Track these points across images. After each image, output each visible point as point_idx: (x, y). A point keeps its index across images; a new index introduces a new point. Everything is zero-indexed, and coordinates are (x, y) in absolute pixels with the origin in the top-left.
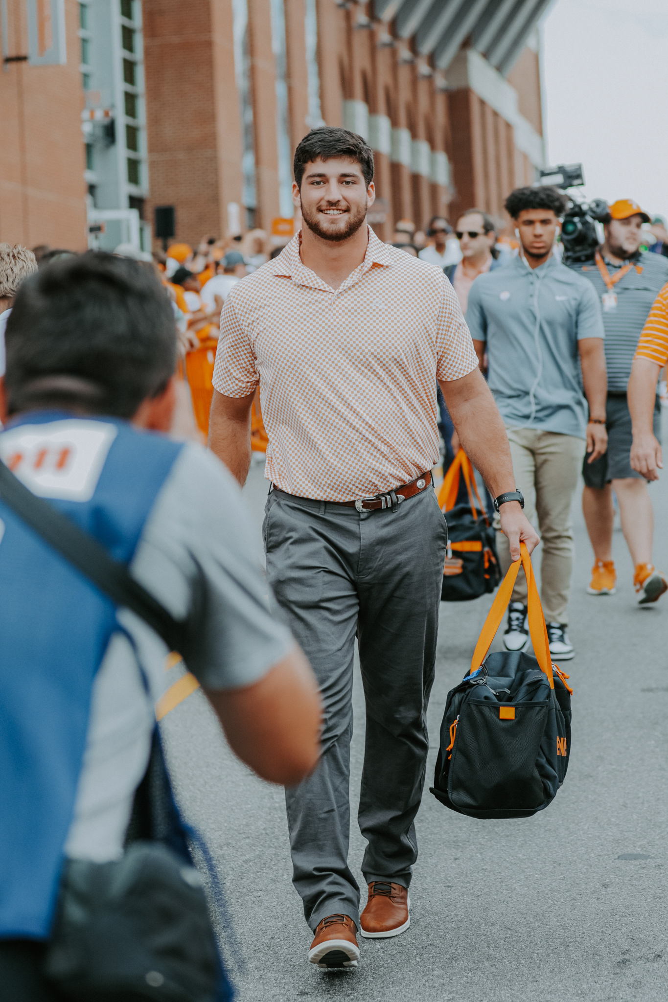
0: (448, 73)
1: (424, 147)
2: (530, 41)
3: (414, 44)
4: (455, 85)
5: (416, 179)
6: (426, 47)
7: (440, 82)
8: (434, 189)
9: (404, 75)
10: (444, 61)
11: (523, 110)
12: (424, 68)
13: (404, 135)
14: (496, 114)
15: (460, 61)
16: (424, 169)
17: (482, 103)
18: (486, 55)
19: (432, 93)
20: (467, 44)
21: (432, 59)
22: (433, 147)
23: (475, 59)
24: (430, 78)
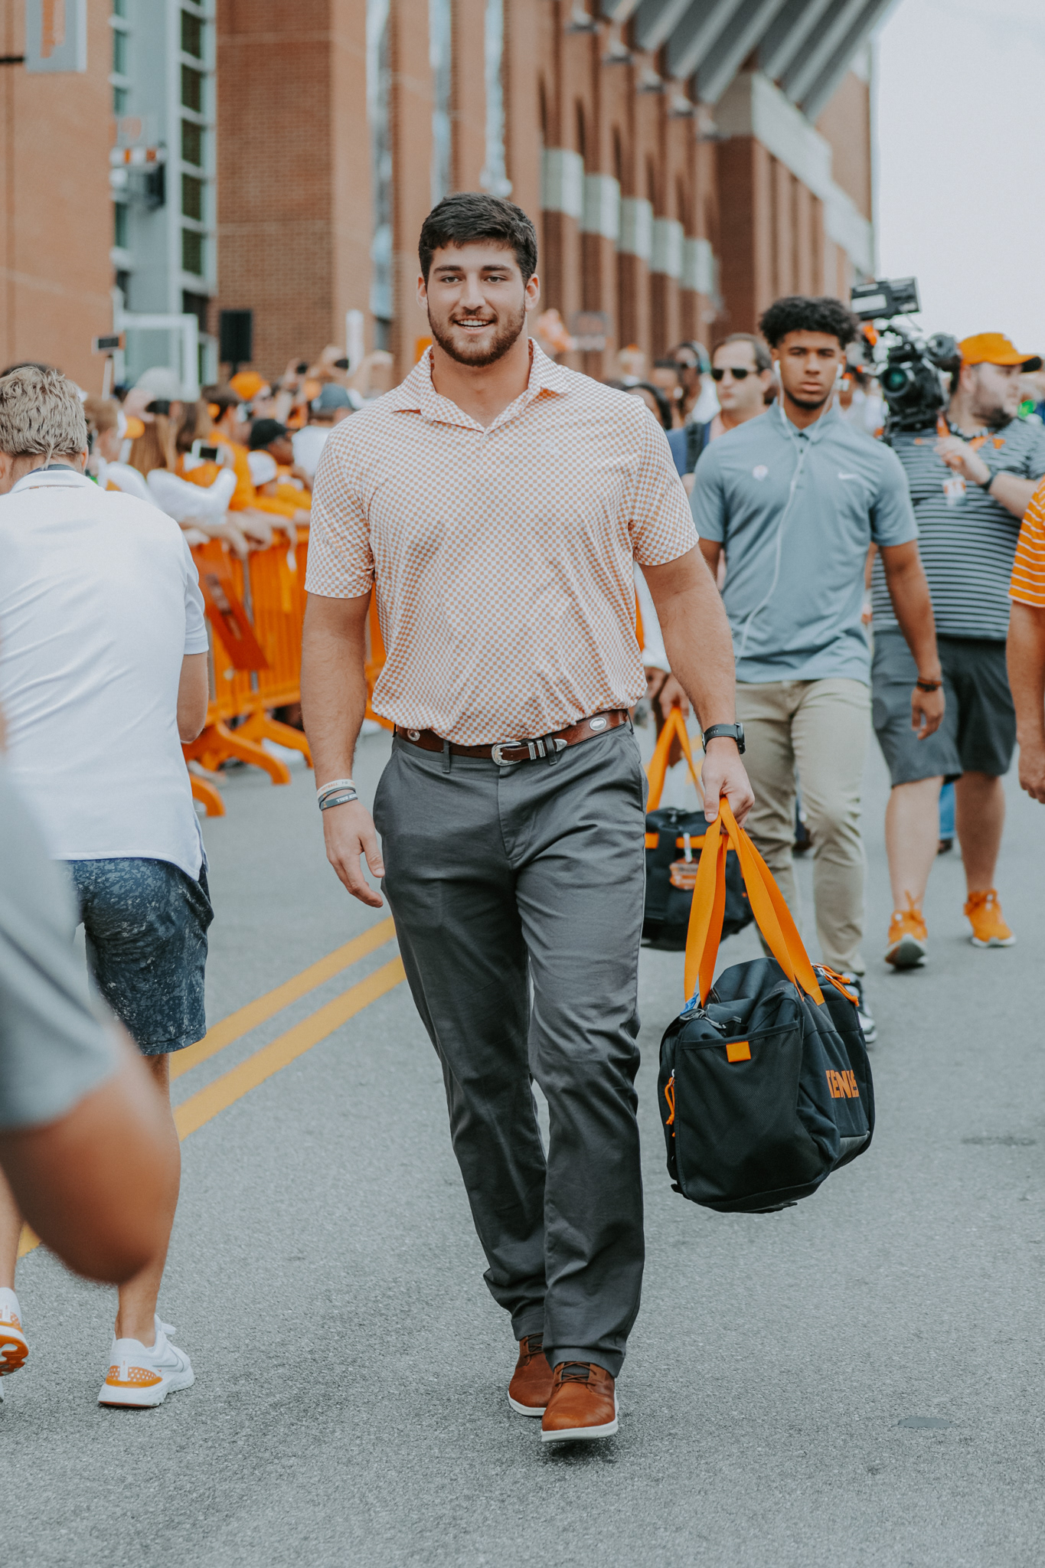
0: (717, 110)
1: (674, 230)
2: (857, 63)
3: (663, 61)
4: (727, 132)
5: (658, 281)
6: (683, 68)
7: (705, 124)
8: (688, 299)
9: (646, 110)
10: (712, 92)
11: (839, 177)
12: (678, 101)
13: (643, 209)
14: (794, 179)
15: (739, 92)
16: (673, 266)
17: (773, 160)
18: (782, 83)
19: (691, 143)
20: (751, 63)
21: (692, 87)
22: (689, 231)
23: (763, 88)
24: (688, 117)
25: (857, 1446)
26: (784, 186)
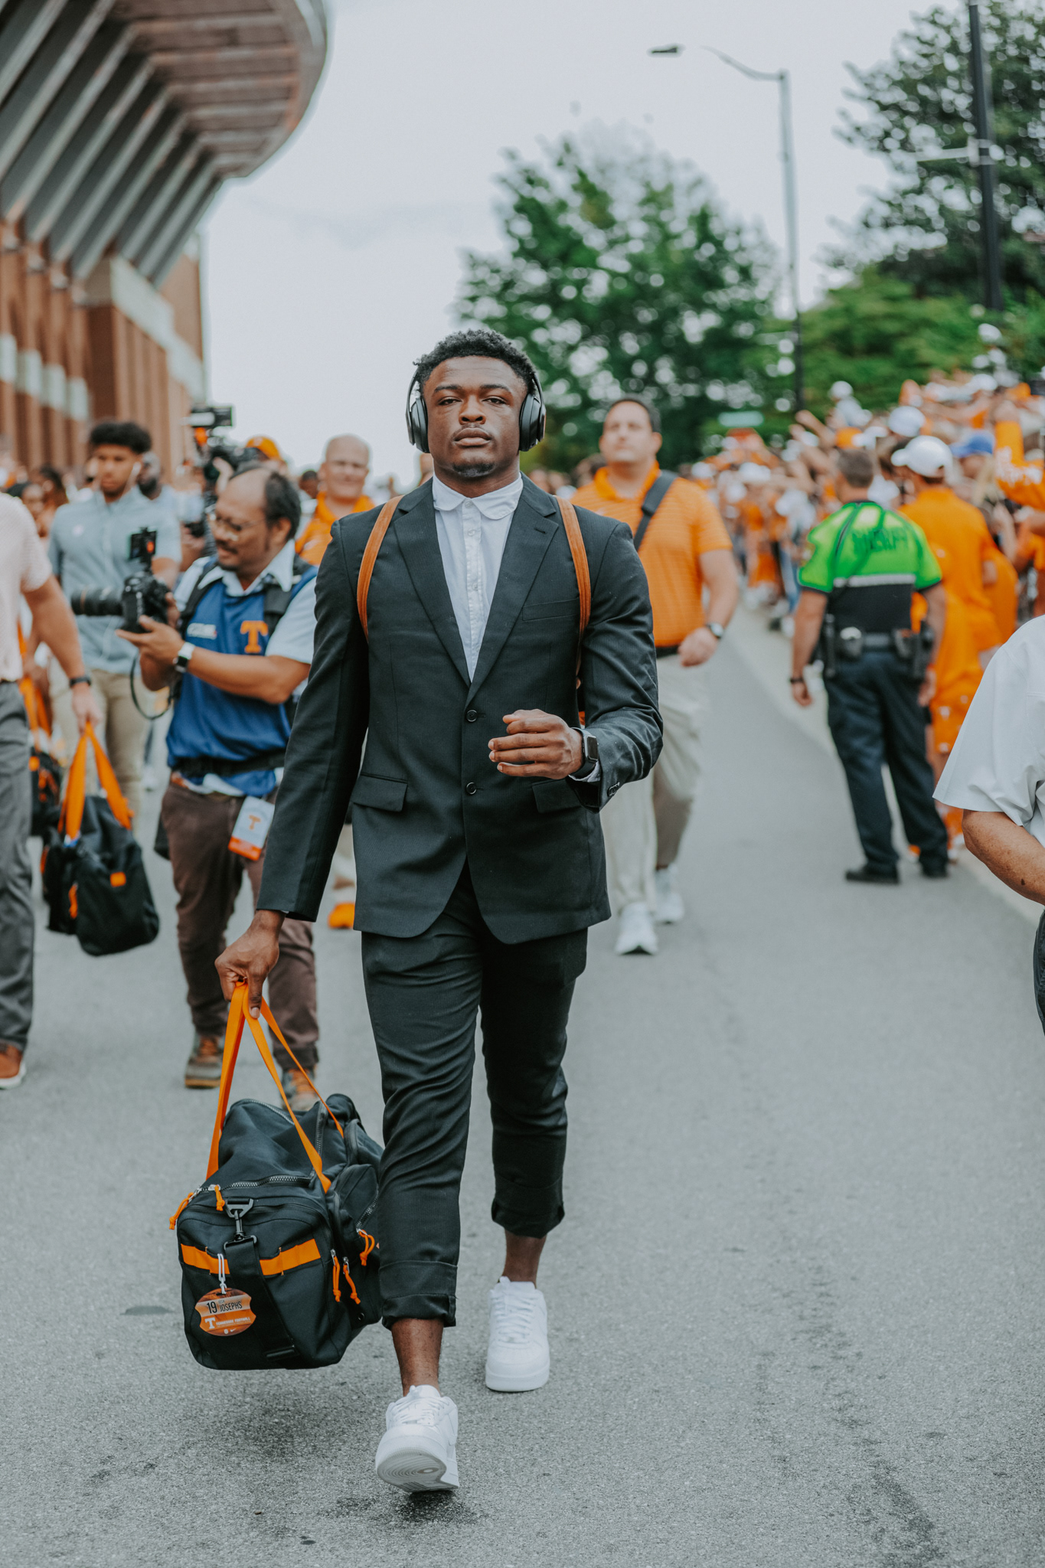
0: (88, 284)
1: (57, 373)
2: (189, 248)
3: (46, 248)
4: (97, 299)
5: (46, 412)
6: (62, 253)
7: (78, 295)
8: (69, 425)
9: (33, 287)
10: (84, 270)
11: (180, 329)
12: (58, 279)
13: (33, 359)
14: (146, 336)
15: (102, 271)
16: (56, 400)
17: (129, 322)
18: (135, 263)
19: (69, 309)
20: (111, 250)
21: (69, 268)
22: (68, 372)
23: (120, 268)
24: (65, 291)
25: (89, 1334)
26: (138, 342)
